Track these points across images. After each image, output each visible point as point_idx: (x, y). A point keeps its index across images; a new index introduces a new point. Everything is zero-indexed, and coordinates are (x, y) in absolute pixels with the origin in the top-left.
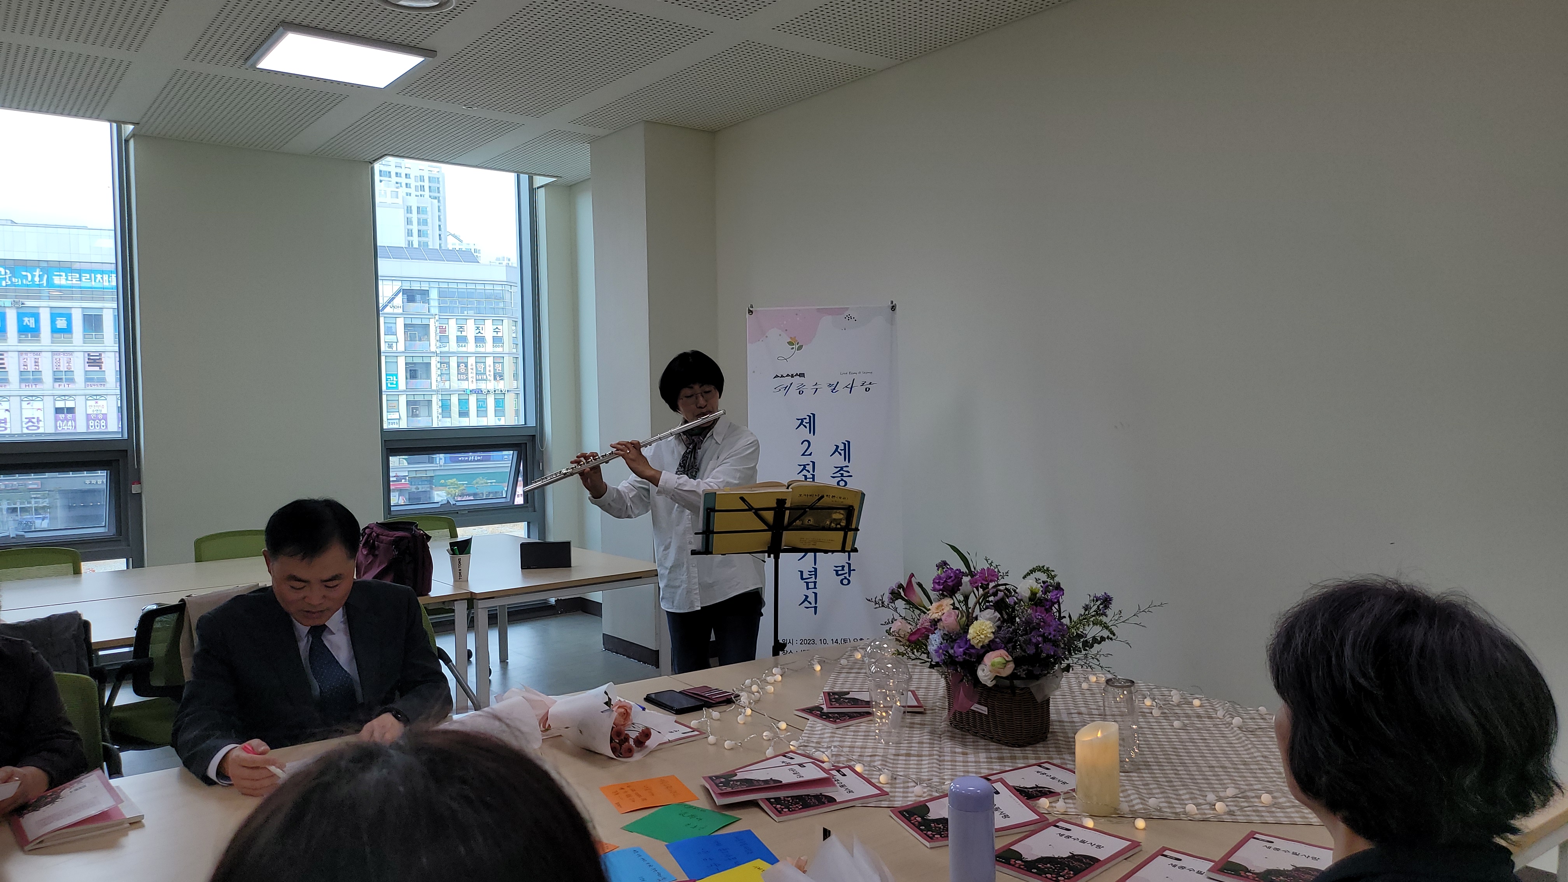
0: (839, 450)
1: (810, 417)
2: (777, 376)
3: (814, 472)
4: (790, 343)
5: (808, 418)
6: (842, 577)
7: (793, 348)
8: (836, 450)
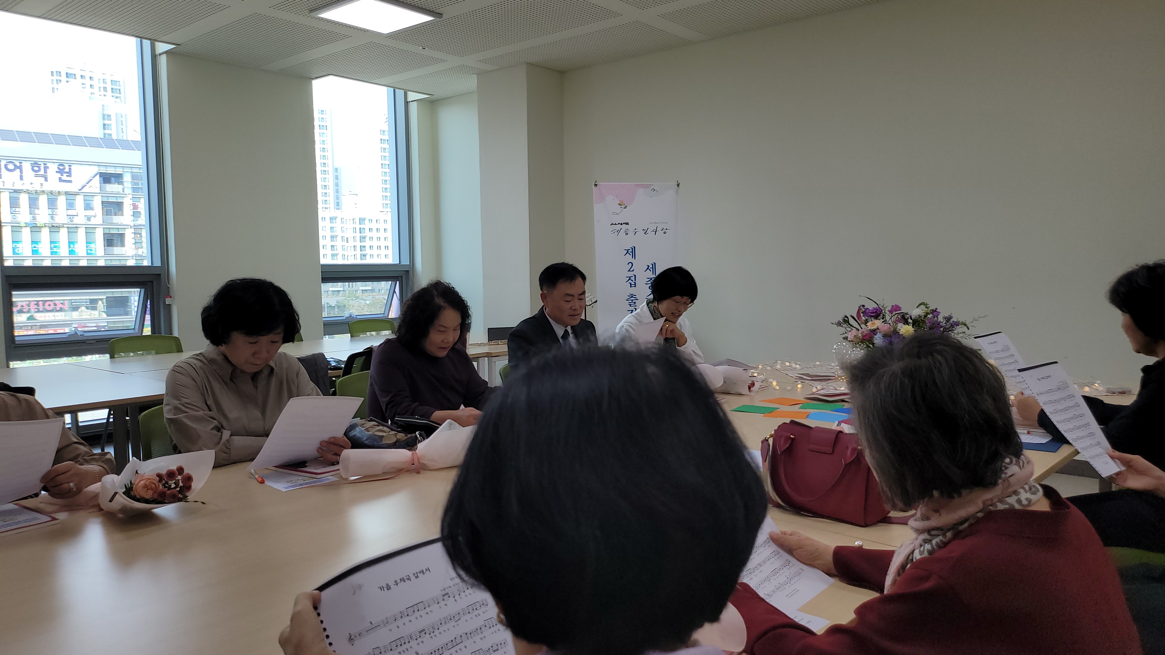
0: (649, 268)
1: (632, 248)
2: (612, 224)
3: (635, 281)
4: (619, 204)
5: (631, 249)
7: (621, 207)
8: (648, 268)
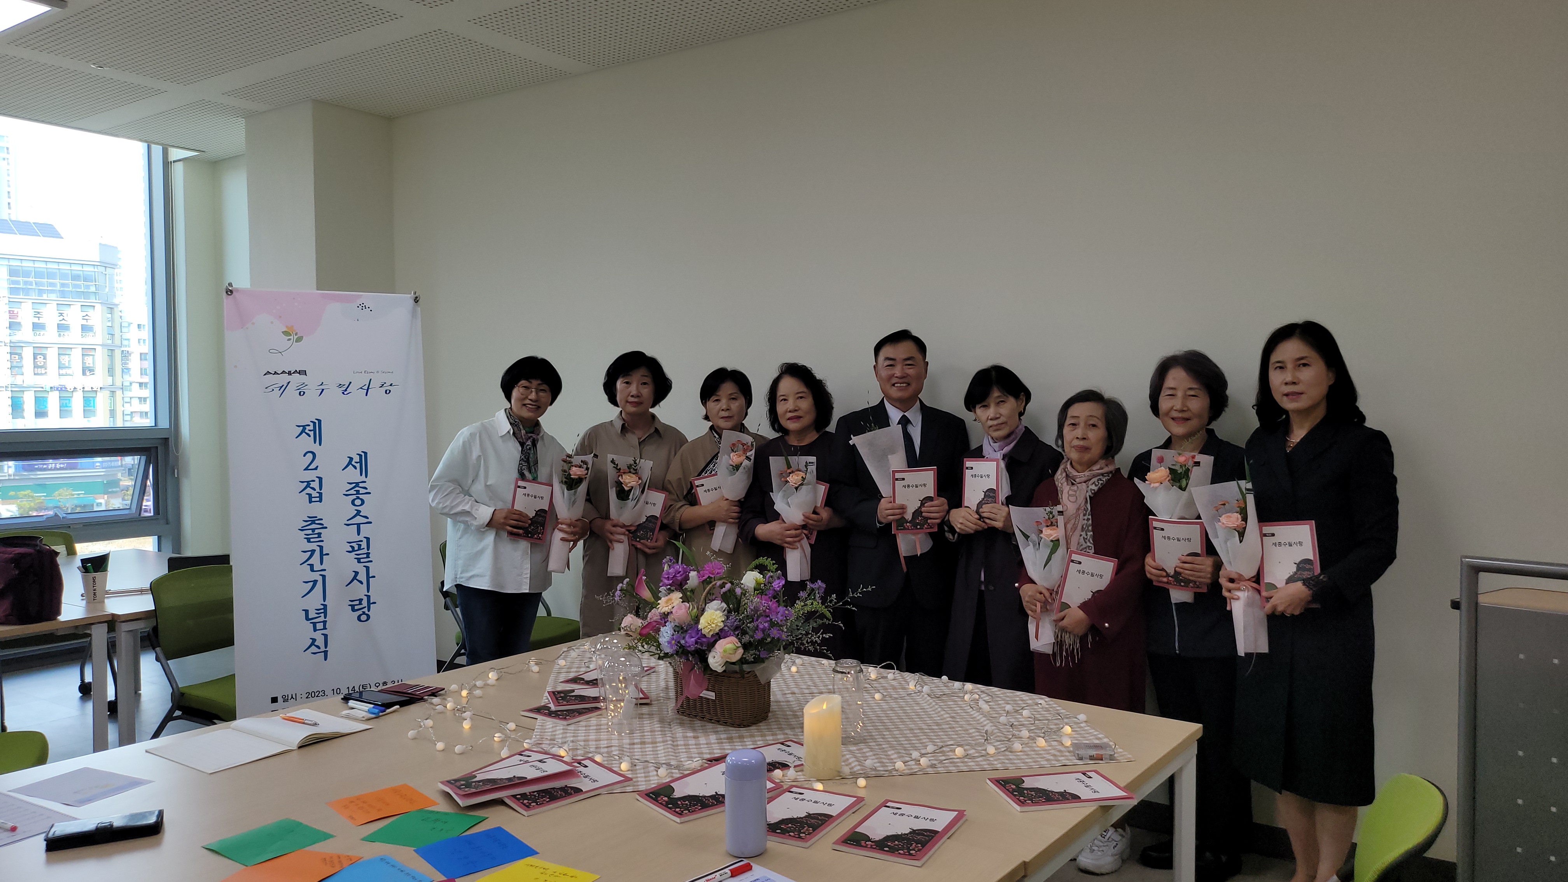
0: (353, 463)
2: (269, 373)
3: (321, 488)
4: (286, 333)
5: (312, 424)
6: (360, 612)
7: (289, 340)
8: (350, 463)
